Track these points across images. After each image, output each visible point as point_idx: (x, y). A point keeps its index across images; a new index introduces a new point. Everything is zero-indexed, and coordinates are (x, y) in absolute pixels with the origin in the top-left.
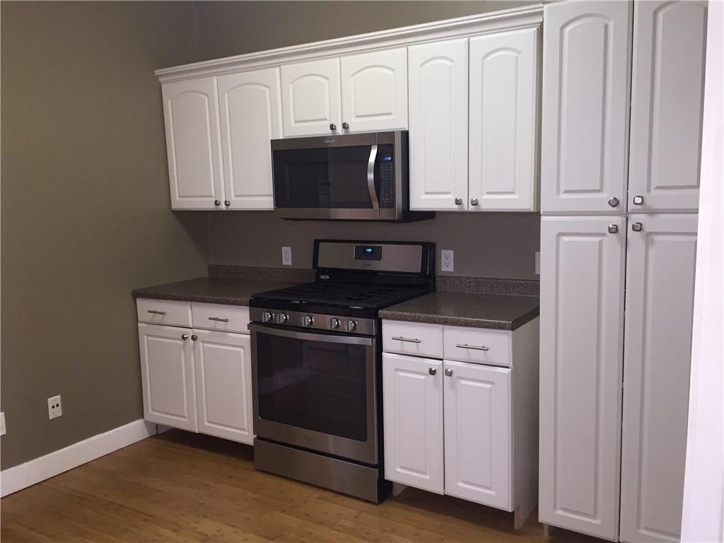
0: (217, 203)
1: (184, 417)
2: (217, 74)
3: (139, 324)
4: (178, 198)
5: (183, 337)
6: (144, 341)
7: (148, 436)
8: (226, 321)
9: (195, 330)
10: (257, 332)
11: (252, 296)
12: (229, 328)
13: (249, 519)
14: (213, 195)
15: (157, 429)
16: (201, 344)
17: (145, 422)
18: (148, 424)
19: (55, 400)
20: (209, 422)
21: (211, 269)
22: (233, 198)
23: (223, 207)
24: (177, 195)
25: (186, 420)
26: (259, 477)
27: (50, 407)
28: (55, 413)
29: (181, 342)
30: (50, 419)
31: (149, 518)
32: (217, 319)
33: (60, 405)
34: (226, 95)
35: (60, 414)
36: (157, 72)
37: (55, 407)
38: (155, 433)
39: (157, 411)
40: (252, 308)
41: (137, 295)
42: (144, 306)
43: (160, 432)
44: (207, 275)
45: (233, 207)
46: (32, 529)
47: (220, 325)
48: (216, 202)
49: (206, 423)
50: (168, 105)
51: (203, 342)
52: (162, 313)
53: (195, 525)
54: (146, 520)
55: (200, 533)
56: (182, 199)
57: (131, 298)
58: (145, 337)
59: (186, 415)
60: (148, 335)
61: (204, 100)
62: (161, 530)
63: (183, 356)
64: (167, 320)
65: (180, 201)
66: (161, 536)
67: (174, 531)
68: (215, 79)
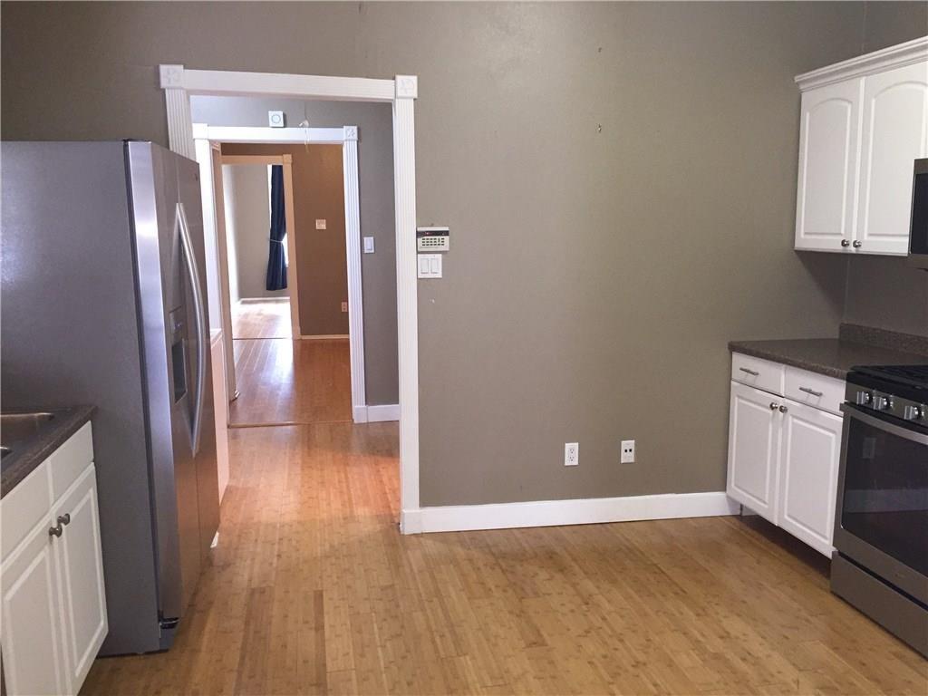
0: (844, 244)
1: (765, 503)
2: (866, 74)
3: (732, 382)
4: (802, 236)
5: (771, 406)
6: (736, 403)
7: (728, 513)
8: (819, 395)
9: (787, 400)
10: (852, 417)
11: (852, 369)
12: (821, 405)
13: (787, 638)
14: (843, 232)
15: (741, 509)
16: (790, 418)
17: (728, 497)
18: (731, 501)
19: (628, 444)
20: (789, 516)
21: (844, 329)
22: (866, 238)
23: (852, 249)
24: (802, 231)
25: (766, 506)
26: (831, 601)
27: (623, 451)
28: (627, 458)
29: (771, 412)
30: (622, 462)
31: (681, 593)
32: (810, 391)
33: (633, 450)
34: (874, 101)
35: (632, 460)
36: (797, 79)
37: (628, 451)
38: (738, 513)
39: (739, 488)
40: (851, 384)
41: (734, 348)
42: (740, 360)
43: (744, 514)
44: (837, 337)
45: (864, 249)
46: (575, 560)
47: (813, 399)
48: (843, 242)
49: (786, 517)
50: (806, 118)
51: (794, 417)
52: (753, 373)
53: (722, 619)
54: (676, 594)
55: (724, 629)
56: (808, 237)
57: (727, 350)
58: (736, 398)
59: (766, 501)
60: (739, 397)
61: (846, 108)
62: (686, 609)
63: (771, 428)
64: (760, 382)
65: (807, 239)
66: (682, 614)
67: (698, 615)
68: (862, 81)
